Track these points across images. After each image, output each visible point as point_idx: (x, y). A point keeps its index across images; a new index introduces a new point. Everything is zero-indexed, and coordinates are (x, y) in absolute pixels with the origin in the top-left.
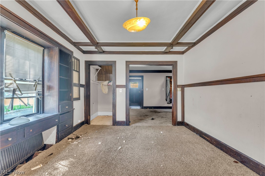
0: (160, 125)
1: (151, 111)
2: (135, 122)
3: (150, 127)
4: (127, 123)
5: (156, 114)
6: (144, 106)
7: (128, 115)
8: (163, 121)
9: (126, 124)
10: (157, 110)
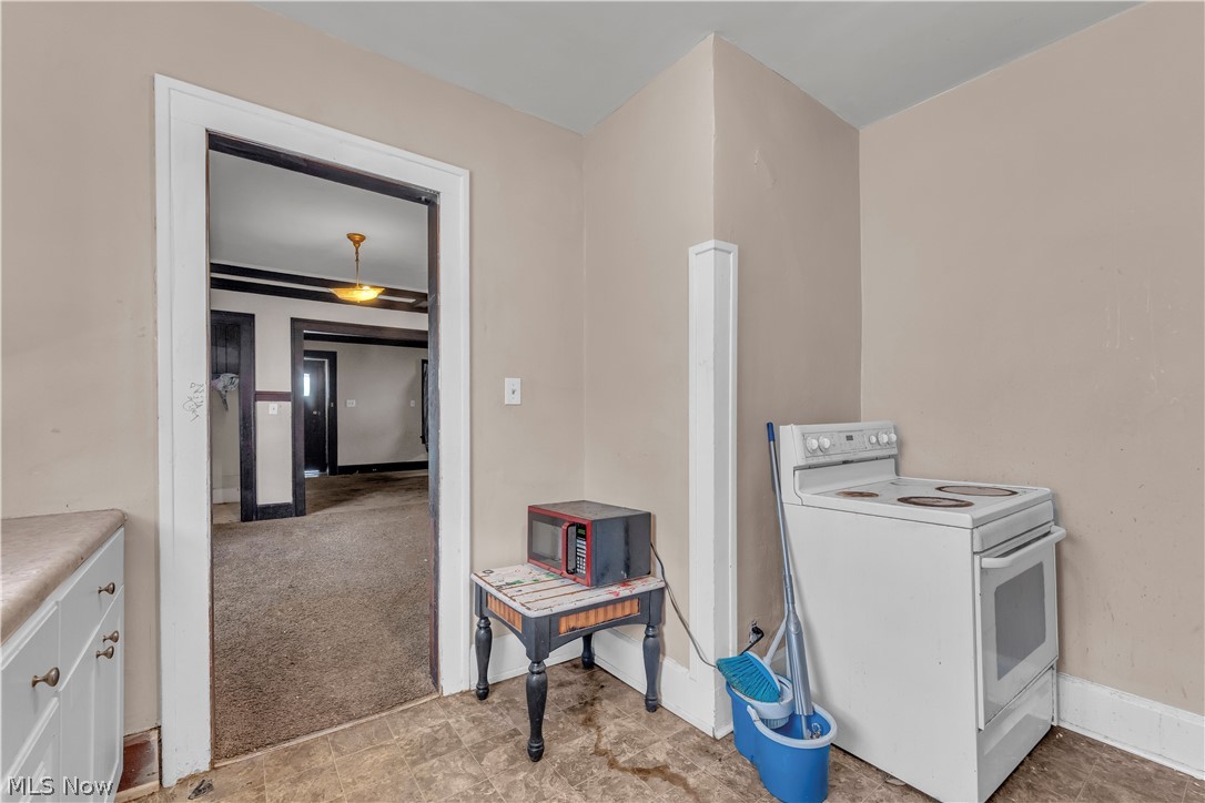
0: (403, 504)
1: (369, 480)
2: (319, 507)
3: (374, 510)
4: (297, 508)
5: (389, 484)
6: (339, 464)
7: (298, 484)
8: (411, 496)
9: (294, 512)
10: (389, 474)
